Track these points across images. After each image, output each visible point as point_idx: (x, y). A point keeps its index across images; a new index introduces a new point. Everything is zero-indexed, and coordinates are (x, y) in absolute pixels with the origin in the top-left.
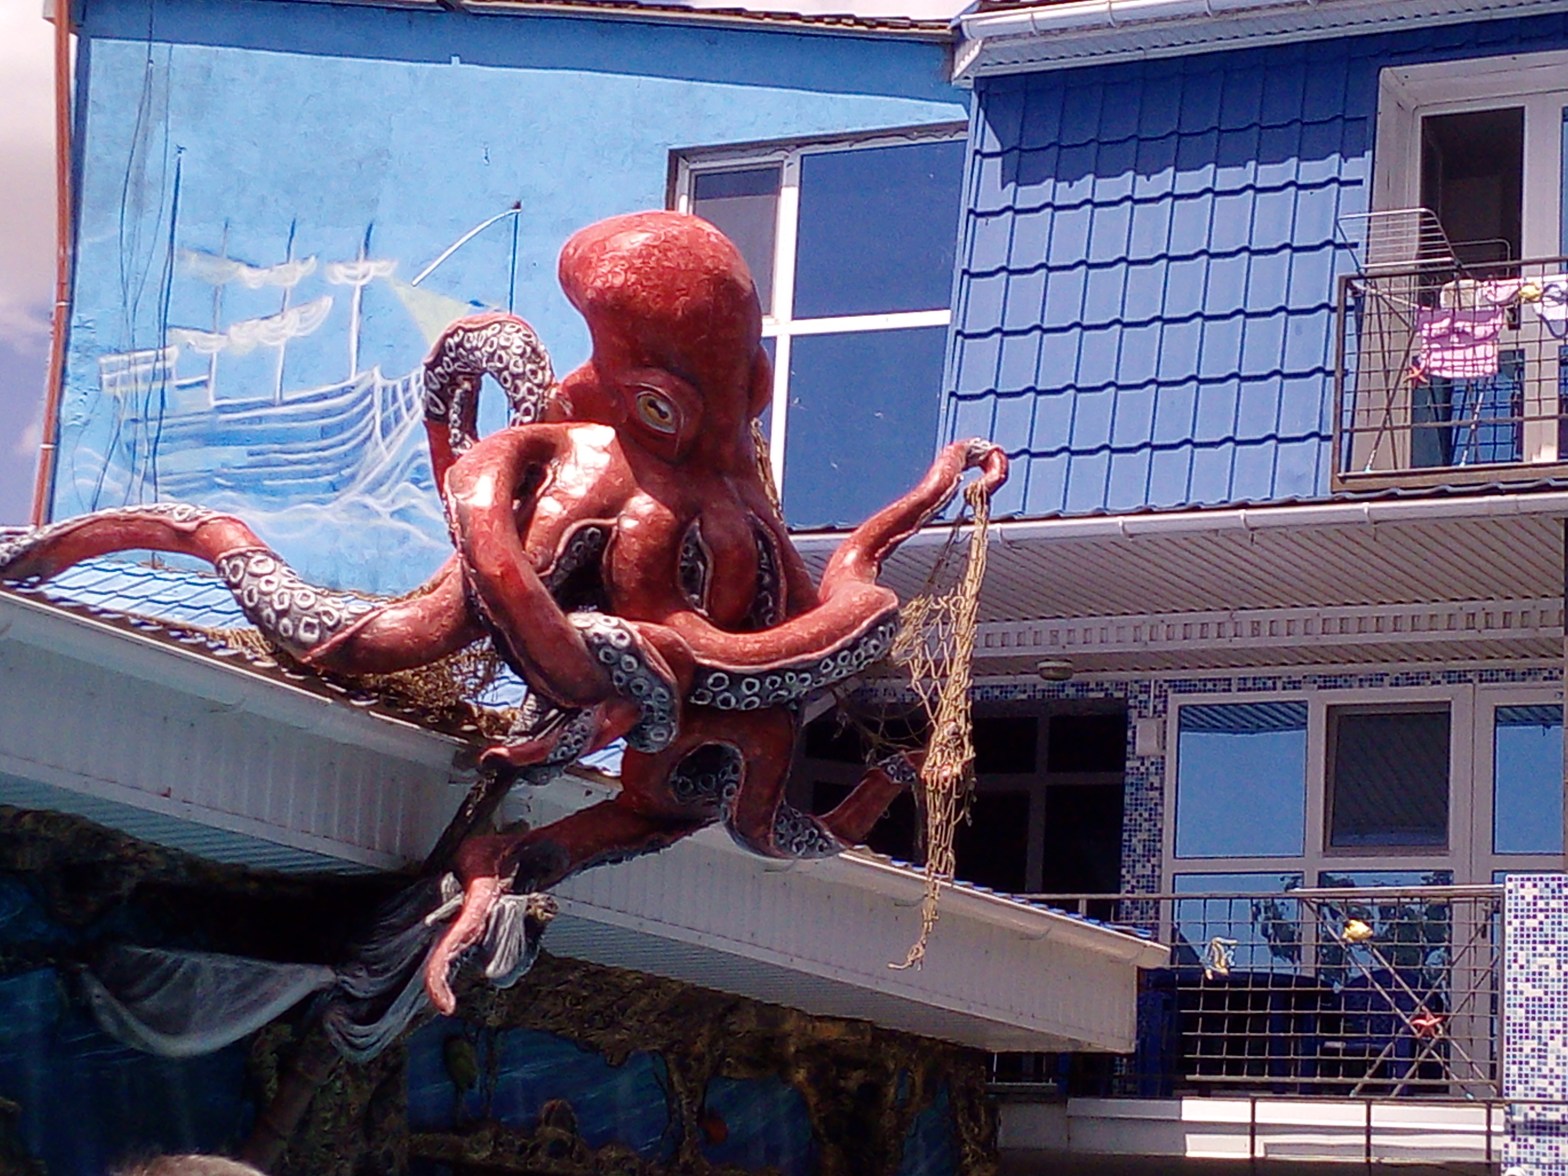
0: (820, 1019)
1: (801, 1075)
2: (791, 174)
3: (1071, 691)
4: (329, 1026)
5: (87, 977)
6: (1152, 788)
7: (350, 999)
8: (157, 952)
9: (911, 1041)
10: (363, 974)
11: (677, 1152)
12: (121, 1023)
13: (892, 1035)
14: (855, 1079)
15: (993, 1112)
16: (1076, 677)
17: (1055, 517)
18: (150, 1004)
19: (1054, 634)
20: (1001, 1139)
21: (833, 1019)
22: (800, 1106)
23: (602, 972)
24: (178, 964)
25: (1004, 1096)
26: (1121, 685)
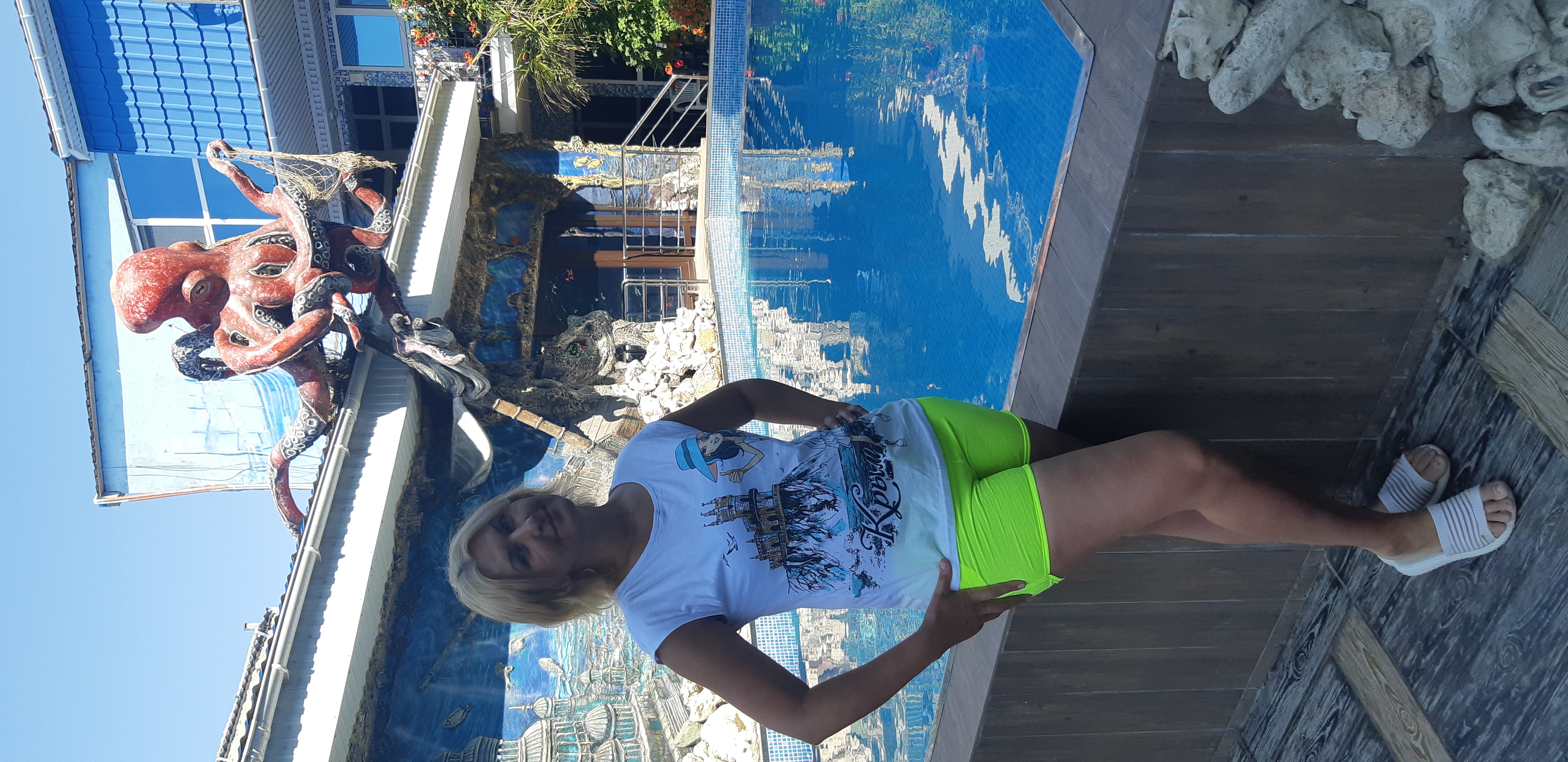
0: (471, 203)
1: (493, 209)
2: (142, 222)
3: (342, 108)
4: (477, 398)
5: (464, 490)
6: (377, 76)
7: (465, 391)
8: (453, 464)
9: (478, 166)
10: (455, 387)
11: (525, 254)
12: (482, 474)
13: (476, 174)
14: (494, 188)
15: (503, 136)
16: (337, 106)
17: (263, 116)
18: (473, 465)
19: (319, 114)
20: (514, 132)
21: (471, 197)
22: (506, 208)
23: (456, 287)
24: (457, 456)
25: (497, 131)
26: (338, 87)
